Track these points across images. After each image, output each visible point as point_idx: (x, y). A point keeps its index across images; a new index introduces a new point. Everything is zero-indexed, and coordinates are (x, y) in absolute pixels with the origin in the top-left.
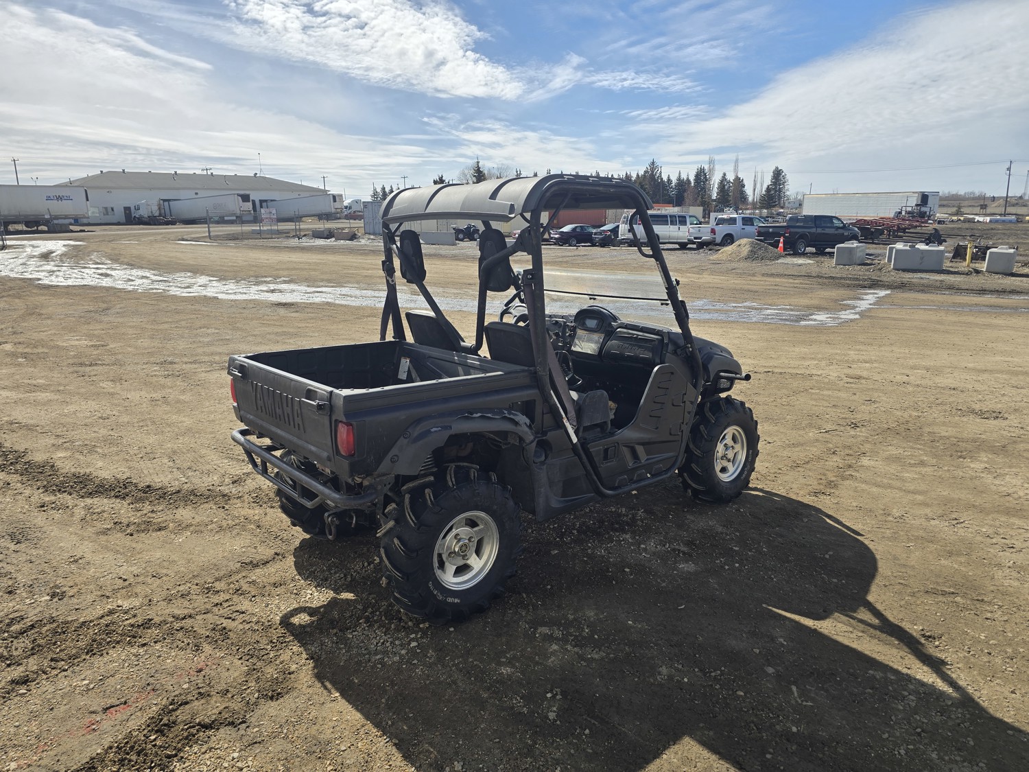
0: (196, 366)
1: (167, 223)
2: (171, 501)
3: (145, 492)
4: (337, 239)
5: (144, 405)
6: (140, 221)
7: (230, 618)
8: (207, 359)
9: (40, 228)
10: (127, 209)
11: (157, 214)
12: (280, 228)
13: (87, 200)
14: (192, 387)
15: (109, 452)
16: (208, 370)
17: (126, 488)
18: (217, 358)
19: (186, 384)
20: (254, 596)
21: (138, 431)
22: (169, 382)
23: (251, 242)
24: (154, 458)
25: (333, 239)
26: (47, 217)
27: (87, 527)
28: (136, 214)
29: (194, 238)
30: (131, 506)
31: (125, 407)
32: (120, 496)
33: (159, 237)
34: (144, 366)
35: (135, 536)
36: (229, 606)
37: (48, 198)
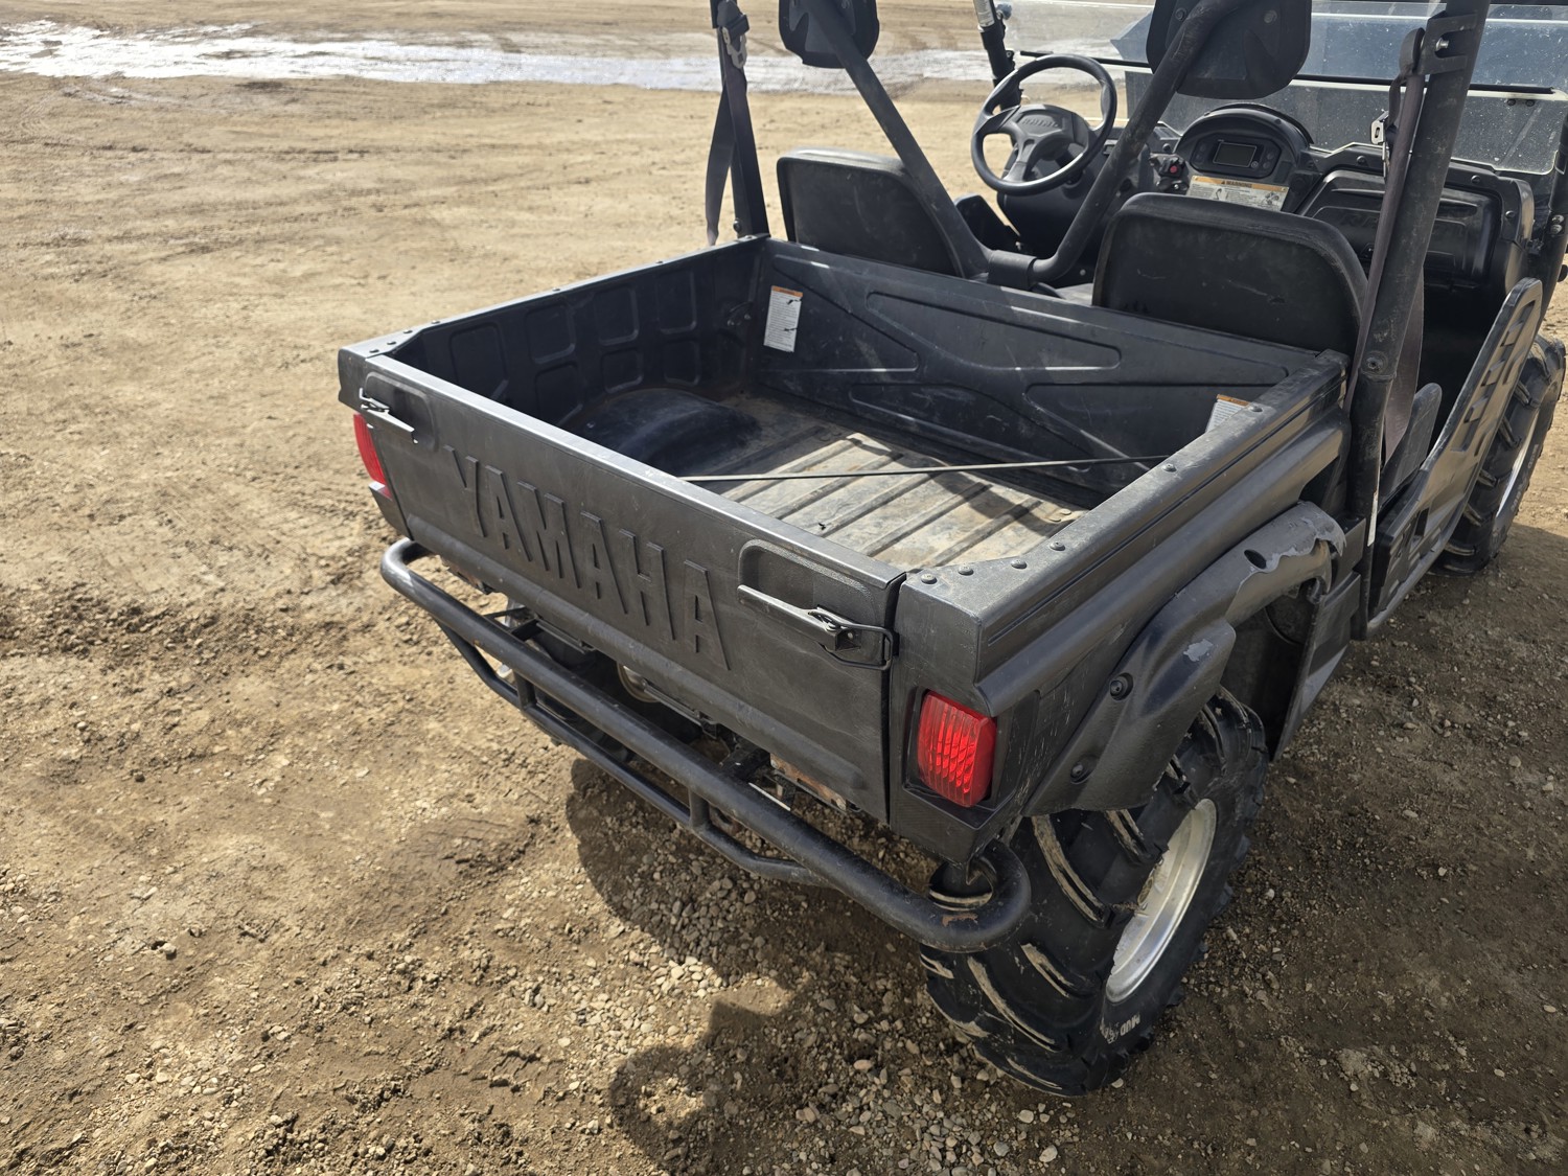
0: (134, 246)
2: (207, 655)
3: (132, 629)
5: (52, 358)
7: (504, 1083)
8: (148, 226)
14: (143, 303)
15: (11, 507)
16: (164, 254)
17: (80, 618)
18: (171, 224)
19: (127, 297)
20: (536, 991)
21: (59, 437)
22: (85, 290)
24: (122, 517)
27: (18, 757)
30: (112, 677)
31: (10, 367)
32: (73, 646)
34: (23, 253)
35: (150, 780)
36: (484, 1034)
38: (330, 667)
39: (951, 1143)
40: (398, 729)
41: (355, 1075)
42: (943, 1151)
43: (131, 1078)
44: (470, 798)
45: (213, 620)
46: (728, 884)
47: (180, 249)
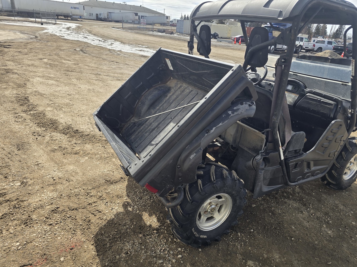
0: (108, 77)
1: (110, 21)
2: (84, 140)
3: (75, 133)
5: (86, 91)
6: (101, 20)
7: (94, 214)
8: (112, 75)
9: (68, 18)
10: (97, 14)
11: (106, 17)
13: (84, 10)
14: (105, 86)
15: (67, 111)
16: (112, 79)
17: (68, 129)
18: (116, 75)
19: (102, 85)
20: (107, 203)
21: (80, 103)
22: (96, 82)
23: (137, 31)
24: (83, 117)
25: (165, 33)
26: (71, 14)
27: (48, 146)
28: (100, 17)
29: (117, 27)
30: (68, 139)
31: (78, 91)
32: (65, 133)
33: (106, 26)
34: (90, 75)
35: (65, 155)
36: (95, 206)
37: (72, 8)
38: (102, 146)
39: (163, 248)
40: (108, 158)
41: (71, 205)
42: (161, 249)
43: (38, 194)
44: (113, 172)
45: (88, 135)
46: (149, 197)
47: (115, 79)
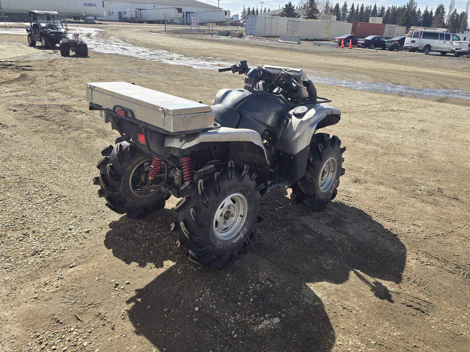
1: (141, 22)
4: (232, 37)
6: (126, 20)
9: (80, 21)
10: (120, 13)
12: (200, 28)
13: (104, 7)
25: (230, 36)
26: (84, 15)
28: (124, 16)
29: (157, 31)
33: (139, 30)
37: (85, 5)
